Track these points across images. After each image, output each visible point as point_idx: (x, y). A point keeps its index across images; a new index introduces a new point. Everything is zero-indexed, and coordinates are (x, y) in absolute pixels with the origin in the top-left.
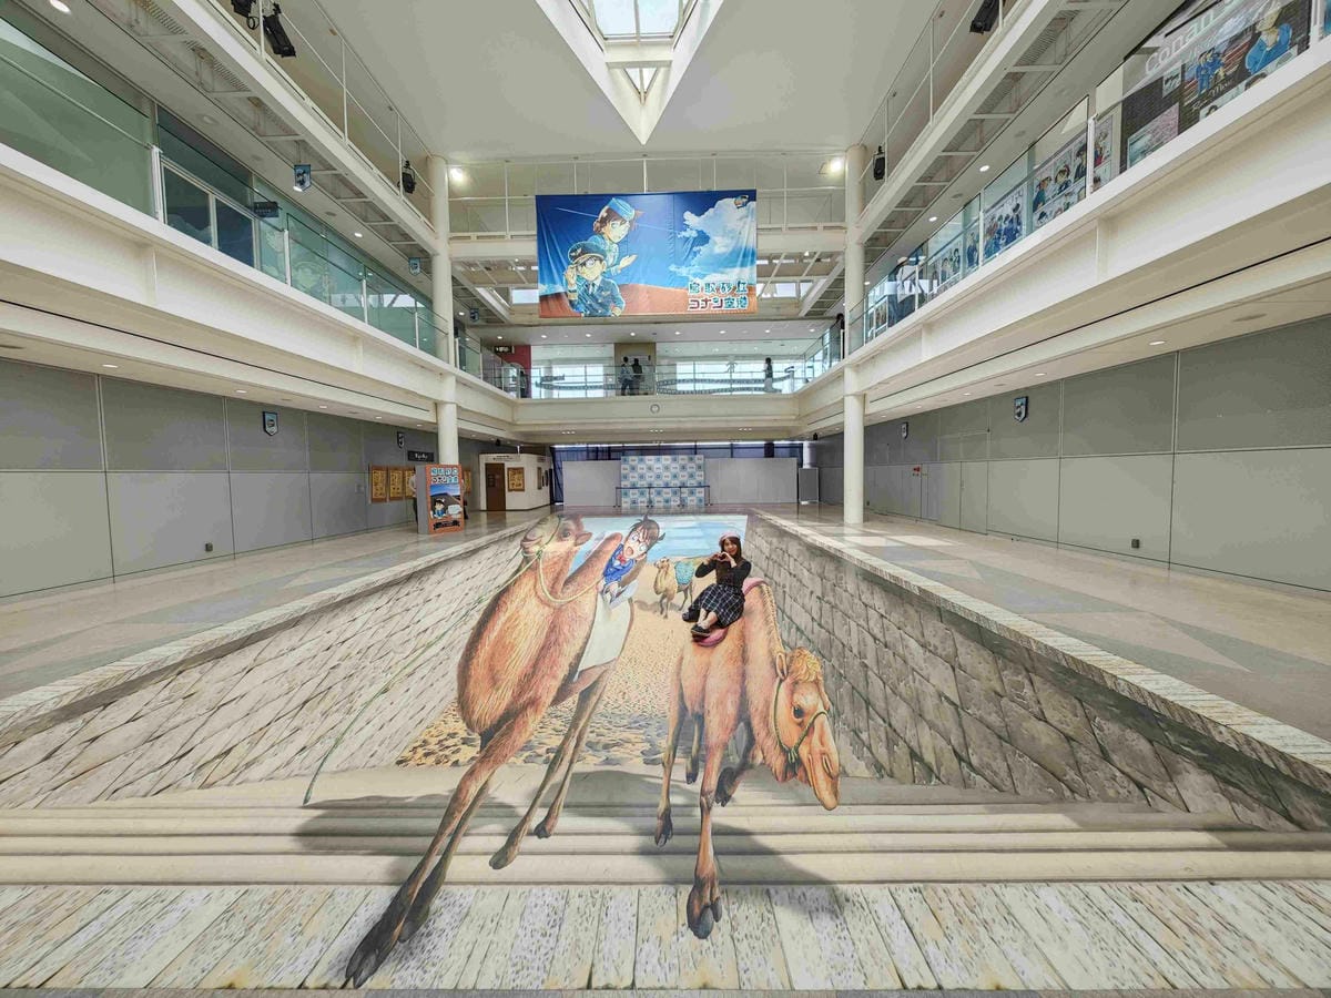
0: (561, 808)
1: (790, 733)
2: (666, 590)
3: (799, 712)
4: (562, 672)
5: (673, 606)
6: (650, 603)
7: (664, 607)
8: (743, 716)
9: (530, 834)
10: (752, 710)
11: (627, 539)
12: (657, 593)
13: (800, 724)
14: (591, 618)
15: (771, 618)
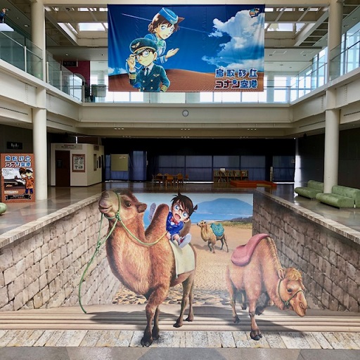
1: (286, 297)
2: (210, 239)
3: (290, 290)
4: (169, 275)
5: (217, 248)
6: (202, 245)
8: (264, 291)
10: (268, 290)
11: (172, 209)
12: (205, 240)
13: (291, 294)
14: (171, 252)
15: (275, 254)
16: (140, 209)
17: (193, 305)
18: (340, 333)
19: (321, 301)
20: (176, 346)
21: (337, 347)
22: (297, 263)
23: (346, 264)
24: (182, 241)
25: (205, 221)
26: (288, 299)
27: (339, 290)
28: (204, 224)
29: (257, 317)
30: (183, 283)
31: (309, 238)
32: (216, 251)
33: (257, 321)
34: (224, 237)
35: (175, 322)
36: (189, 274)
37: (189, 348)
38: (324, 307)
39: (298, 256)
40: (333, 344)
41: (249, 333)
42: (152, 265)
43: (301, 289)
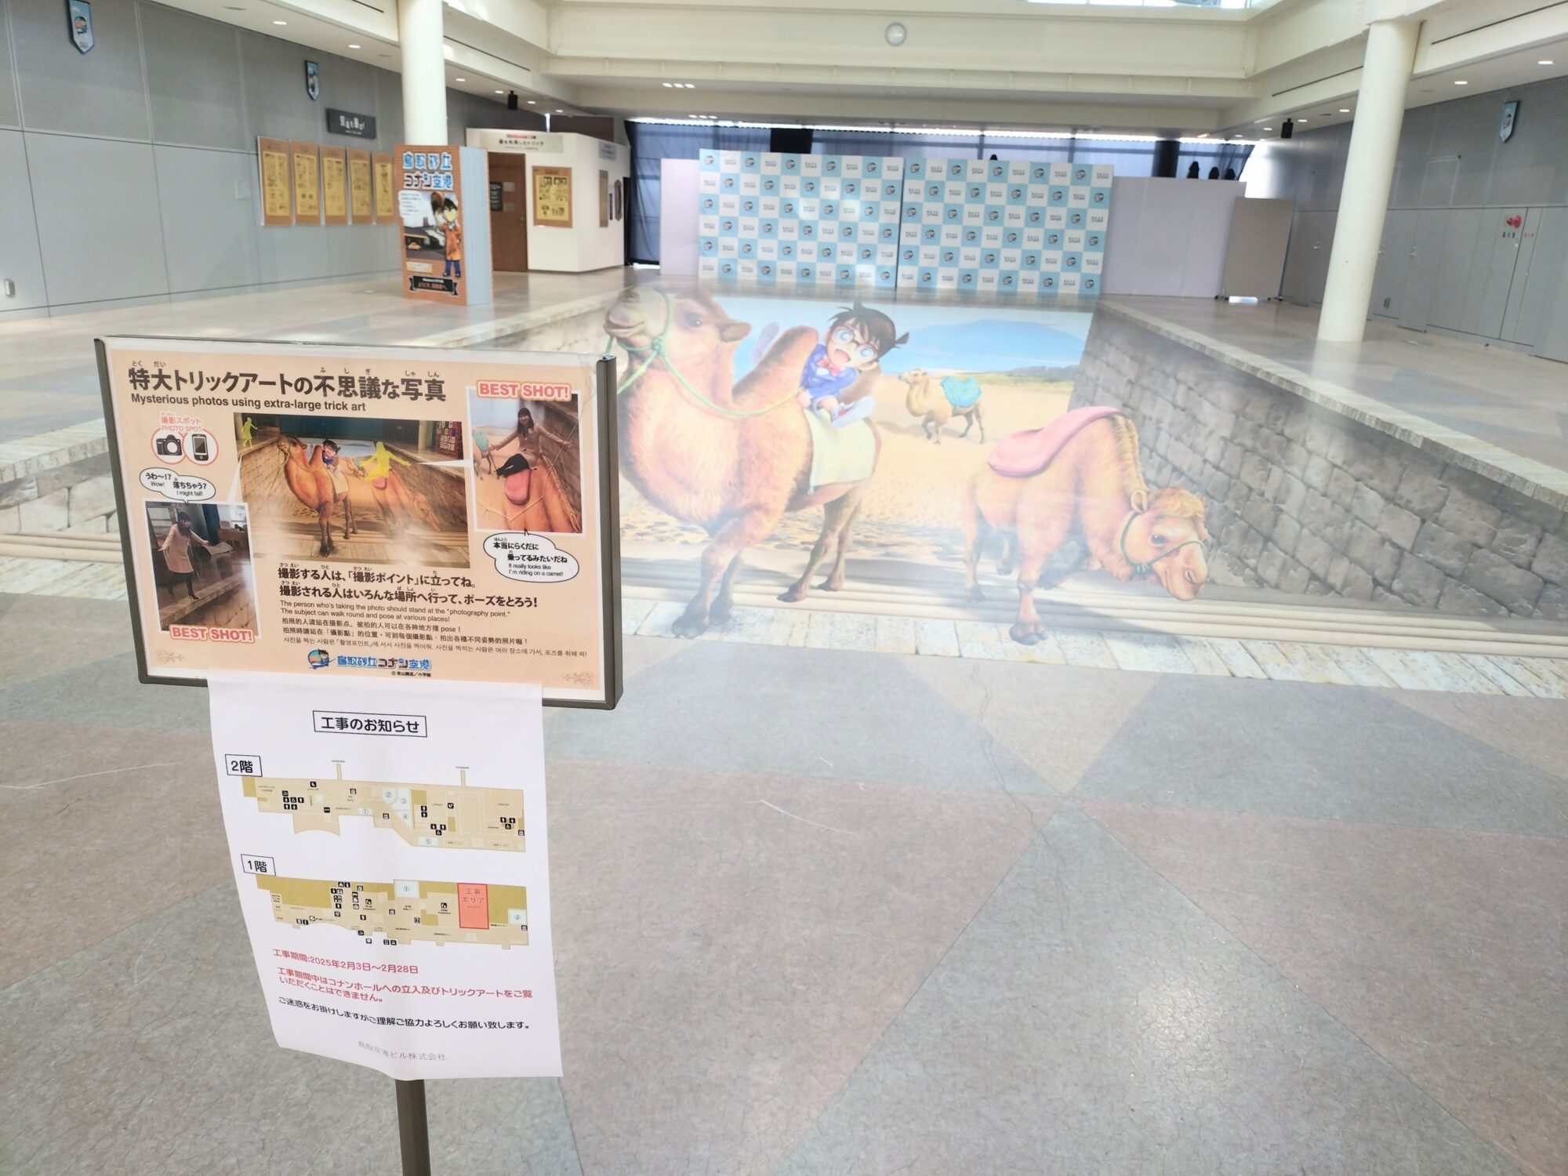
0: (843, 578)
3: (1160, 539)
4: (788, 485)
7: (932, 431)
9: (813, 588)
11: (829, 339)
12: (915, 414)
15: (1129, 455)
16: (728, 333)
17: (847, 555)
18: (1298, 646)
19: (1255, 570)
20: (778, 641)
21: (1278, 674)
22: (1196, 478)
23: (1356, 489)
24: (843, 412)
25: (924, 369)
26: (1150, 559)
27: (1321, 547)
28: (920, 377)
29: (1040, 593)
30: (826, 505)
31: (1249, 424)
32: (944, 439)
33: (1037, 602)
34: (976, 411)
35: (785, 590)
36: (850, 486)
37: (815, 650)
38: (1261, 582)
39: (1205, 461)
40: (1269, 668)
41: (1005, 629)
42: (740, 462)
43: (1195, 538)
